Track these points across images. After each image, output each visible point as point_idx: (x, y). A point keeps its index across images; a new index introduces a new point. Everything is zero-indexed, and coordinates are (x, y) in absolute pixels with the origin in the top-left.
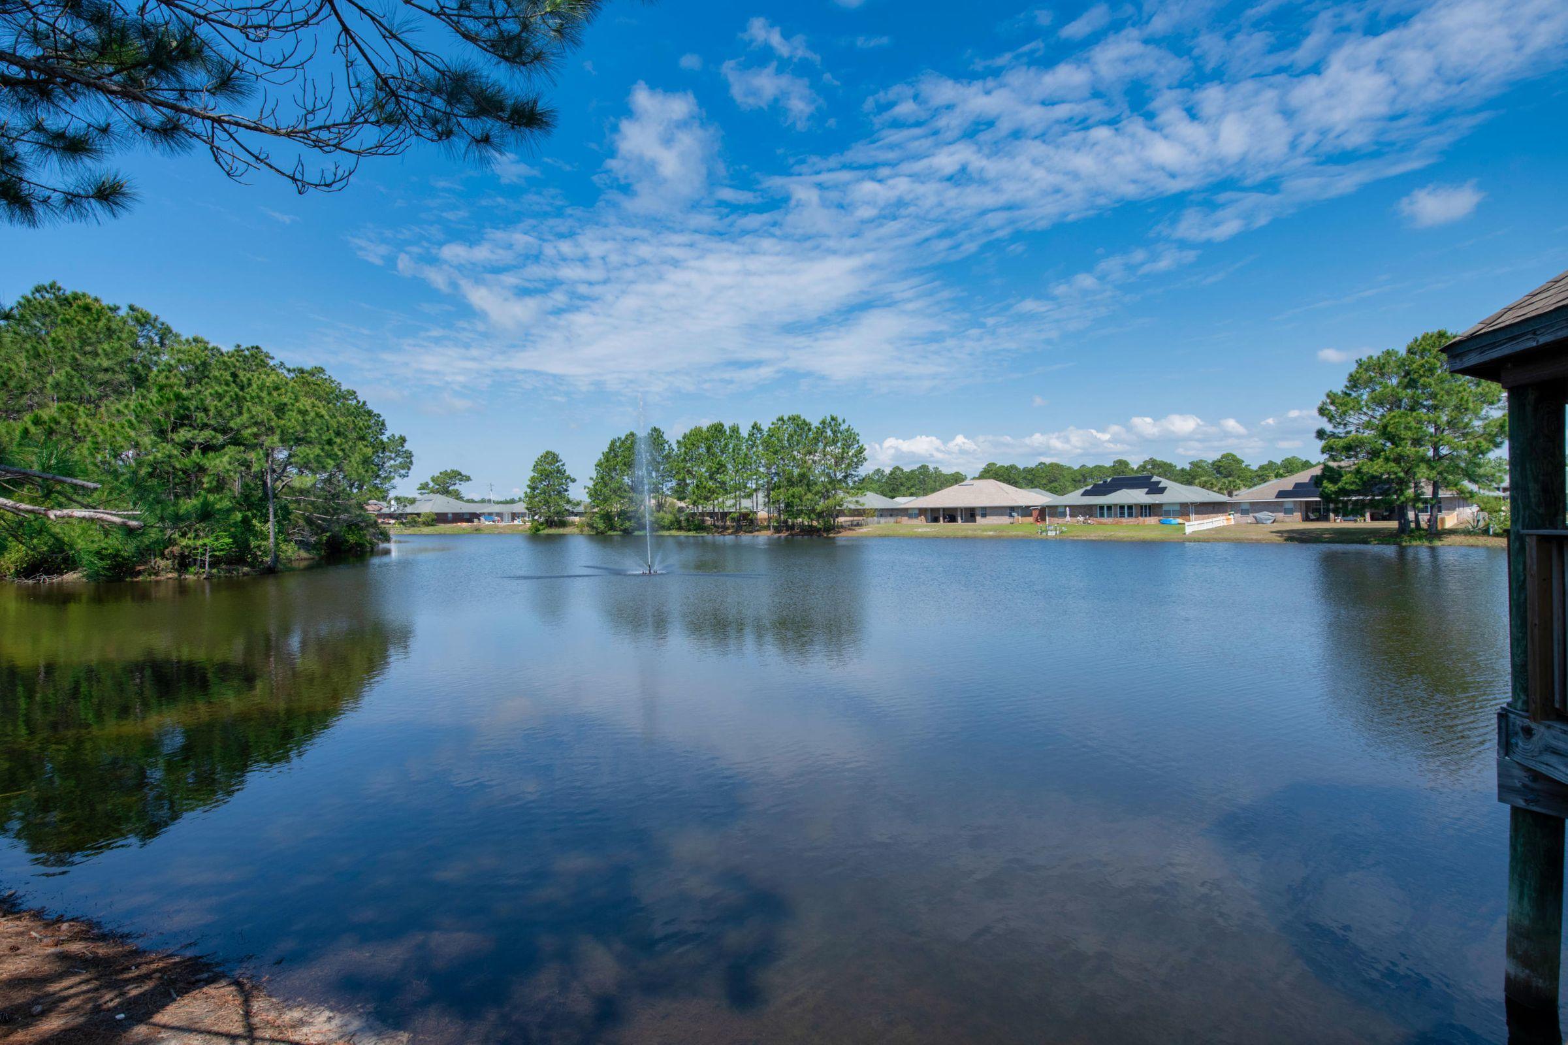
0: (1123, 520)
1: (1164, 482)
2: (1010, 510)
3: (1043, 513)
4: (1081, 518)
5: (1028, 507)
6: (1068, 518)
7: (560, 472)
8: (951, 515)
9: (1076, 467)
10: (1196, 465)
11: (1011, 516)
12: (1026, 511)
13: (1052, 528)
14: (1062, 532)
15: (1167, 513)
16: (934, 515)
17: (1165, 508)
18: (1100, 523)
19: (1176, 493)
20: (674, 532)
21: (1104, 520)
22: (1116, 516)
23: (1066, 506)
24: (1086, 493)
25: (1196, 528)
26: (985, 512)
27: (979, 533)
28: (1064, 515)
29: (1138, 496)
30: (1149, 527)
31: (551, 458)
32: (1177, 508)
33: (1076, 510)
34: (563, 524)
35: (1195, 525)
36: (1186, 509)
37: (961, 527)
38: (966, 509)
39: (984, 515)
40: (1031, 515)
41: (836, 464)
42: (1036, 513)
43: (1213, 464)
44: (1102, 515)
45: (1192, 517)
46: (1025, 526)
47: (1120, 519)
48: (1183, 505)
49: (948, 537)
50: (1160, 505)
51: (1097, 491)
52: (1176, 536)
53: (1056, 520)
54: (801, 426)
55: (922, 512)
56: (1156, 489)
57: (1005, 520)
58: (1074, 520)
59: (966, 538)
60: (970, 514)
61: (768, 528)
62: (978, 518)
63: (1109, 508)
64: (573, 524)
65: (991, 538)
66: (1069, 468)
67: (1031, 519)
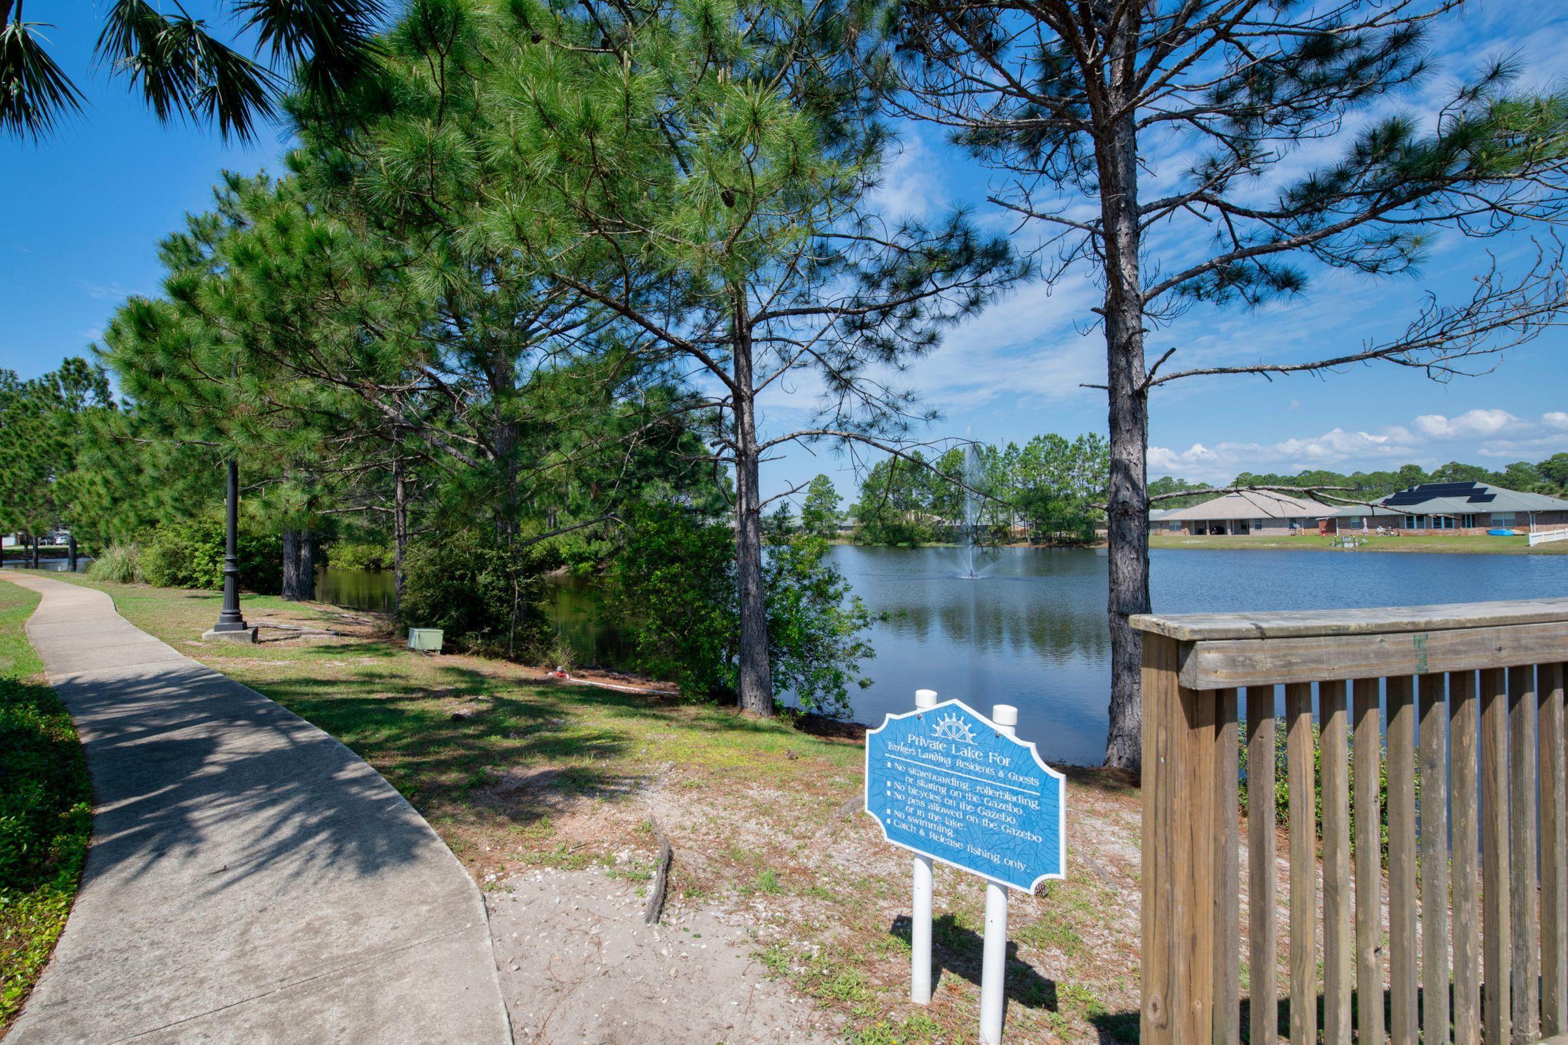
0: (1439, 531)
1: (1491, 489)
2: (1292, 522)
3: (1331, 525)
4: (1380, 530)
5: (1312, 519)
6: (1365, 529)
7: (830, 492)
8: (1218, 527)
9: (1348, 475)
10: (1515, 468)
11: (1292, 527)
12: (1311, 522)
13: (1348, 540)
14: (1361, 544)
15: (1498, 523)
16: (1199, 527)
17: (1493, 518)
18: (1408, 535)
19: (1507, 501)
20: (934, 544)
21: (1415, 531)
22: (1429, 526)
23: (1361, 517)
24: (1387, 503)
25: (1543, 540)
26: (1259, 523)
27: (1258, 545)
28: (1361, 526)
29: (1459, 505)
30: (1475, 538)
31: (823, 480)
32: (1513, 517)
33: (1374, 521)
34: (833, 537)
35: (1539, 536)
36: (1523, 519)
37: (1230, 539)
38: (1236, 521)
39: (1259, 527)
40: (1316, 526)
41: (1095, 478)
42: (1322, 525)
43: (1540, 466)
44: (1410, 526)
45: (1534, 527)
46: (1311, 538)
47: (1433, 530)
48: (1518, 514)
49: (1222, 550)
50: (1488, 515)
51: (1400, 499)
52: (1518, 547)
53: (1348, 531)
54: (1057, 444)
55: (1185, 524)
56: (1480, 496)
57: (1285, 532)
58: (1373, 531)
59: (1243, 550)
60: (1242, 526)
61: (1025, 539)
62: (1252, 530)
63: (1420, 517)
64: (839, 536)
65: (1273, 550)
66: (1340, 476)
67: (1317, 531)
